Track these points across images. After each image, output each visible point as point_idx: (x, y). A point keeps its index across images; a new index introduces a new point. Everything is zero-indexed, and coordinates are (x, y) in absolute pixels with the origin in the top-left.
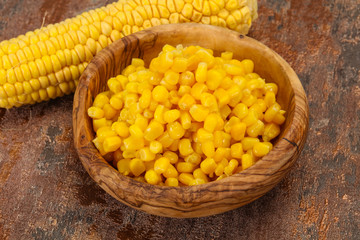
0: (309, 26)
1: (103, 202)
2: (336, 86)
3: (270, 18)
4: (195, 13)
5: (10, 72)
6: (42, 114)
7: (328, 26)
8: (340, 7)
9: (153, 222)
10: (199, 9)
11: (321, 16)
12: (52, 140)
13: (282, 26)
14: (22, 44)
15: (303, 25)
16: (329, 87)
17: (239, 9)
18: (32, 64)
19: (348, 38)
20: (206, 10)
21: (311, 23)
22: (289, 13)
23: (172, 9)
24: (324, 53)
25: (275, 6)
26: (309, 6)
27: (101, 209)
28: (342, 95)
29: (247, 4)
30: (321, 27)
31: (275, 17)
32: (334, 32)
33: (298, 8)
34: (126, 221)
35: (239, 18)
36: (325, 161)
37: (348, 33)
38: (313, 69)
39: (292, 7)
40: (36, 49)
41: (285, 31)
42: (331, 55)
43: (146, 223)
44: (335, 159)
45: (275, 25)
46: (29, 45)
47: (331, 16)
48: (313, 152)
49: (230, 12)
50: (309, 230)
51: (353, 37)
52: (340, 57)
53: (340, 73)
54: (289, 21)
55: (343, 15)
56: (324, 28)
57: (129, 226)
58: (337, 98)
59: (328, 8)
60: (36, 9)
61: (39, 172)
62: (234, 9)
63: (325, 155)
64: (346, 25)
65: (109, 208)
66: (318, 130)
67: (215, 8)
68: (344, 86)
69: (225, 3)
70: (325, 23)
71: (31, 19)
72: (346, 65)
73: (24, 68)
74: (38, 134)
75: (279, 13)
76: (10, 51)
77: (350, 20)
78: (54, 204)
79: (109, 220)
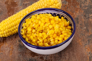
0: (74, 7)
1: (38, 55)
2: (85, 19)
3: (64, 6)
4: (48, 5)
5: (6, 27)
6: (16, 37)
7: (79, 6)
8: (80, 1)
9: (51, 58)
10: (49, 4)
11: (76, 4)
12: (20, 43)
13: (68, 8)
14: (8, 20)
15: (73, 6)
16: (83, 20)
17: (58, 3)
18: (11, 24)
19: (84, 8)
20: (50, 4)
21: (74, 6)
22: (68, 4)
23: (42, 5)
24: (80, 12)
25: (64, 3)
26: (73, 2)
27: (38, 57)
28: (87, 21)
29: (59, 2)
30: (77, 6)
31: (65, 6)
32: (81, 7)
33: (70, 3)
34: (45, 59)
35: (58, 5)
36: (88, 37)
37: (84, 7)
38: (78, 16)
39: (69, 3)
40: (12, 20)
41: (69, 8)
42: (82, 12)
43: (49, 58)
44: (90, 36)
45: (66, 8)
46: (10, 20)
47: (79, 4)
48: (85, 35)
49: (56, 4)
50: (89, 53)
51: (86, 7)
52: (84, 12)
53: (85, 16)
54: (69, 6)
55: (81, 3)
56: (78, 6)
57: (46, 60)
58: (86, 22)
59: (77, 2)
60: (7, 13)
61: (20, 51)
62: (57, 3)
63: (88, 35)
64: (83, 5)
65: (40, 57)
66: (84, 30)
67: (52, 3)
68: (87, 19)
69: (54, 2)
70: (78, 5)
71: (6, 16)
72: (86, 14)
73: (10, 25)
74: (16, 42)
75: (66, 5)
76: (5, 22)
77: (83, 4)
78: (26, 58)
79: (40, 59)
